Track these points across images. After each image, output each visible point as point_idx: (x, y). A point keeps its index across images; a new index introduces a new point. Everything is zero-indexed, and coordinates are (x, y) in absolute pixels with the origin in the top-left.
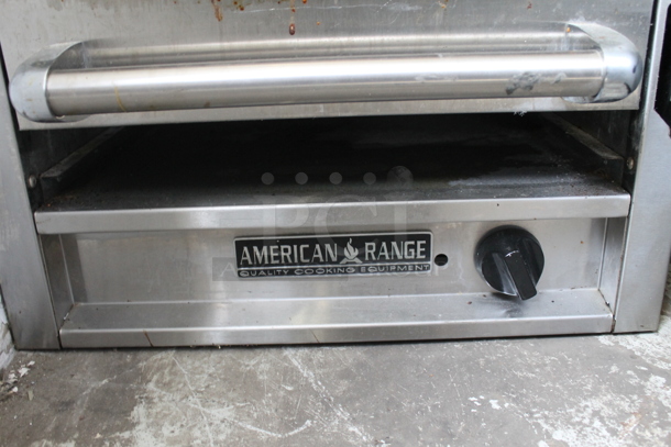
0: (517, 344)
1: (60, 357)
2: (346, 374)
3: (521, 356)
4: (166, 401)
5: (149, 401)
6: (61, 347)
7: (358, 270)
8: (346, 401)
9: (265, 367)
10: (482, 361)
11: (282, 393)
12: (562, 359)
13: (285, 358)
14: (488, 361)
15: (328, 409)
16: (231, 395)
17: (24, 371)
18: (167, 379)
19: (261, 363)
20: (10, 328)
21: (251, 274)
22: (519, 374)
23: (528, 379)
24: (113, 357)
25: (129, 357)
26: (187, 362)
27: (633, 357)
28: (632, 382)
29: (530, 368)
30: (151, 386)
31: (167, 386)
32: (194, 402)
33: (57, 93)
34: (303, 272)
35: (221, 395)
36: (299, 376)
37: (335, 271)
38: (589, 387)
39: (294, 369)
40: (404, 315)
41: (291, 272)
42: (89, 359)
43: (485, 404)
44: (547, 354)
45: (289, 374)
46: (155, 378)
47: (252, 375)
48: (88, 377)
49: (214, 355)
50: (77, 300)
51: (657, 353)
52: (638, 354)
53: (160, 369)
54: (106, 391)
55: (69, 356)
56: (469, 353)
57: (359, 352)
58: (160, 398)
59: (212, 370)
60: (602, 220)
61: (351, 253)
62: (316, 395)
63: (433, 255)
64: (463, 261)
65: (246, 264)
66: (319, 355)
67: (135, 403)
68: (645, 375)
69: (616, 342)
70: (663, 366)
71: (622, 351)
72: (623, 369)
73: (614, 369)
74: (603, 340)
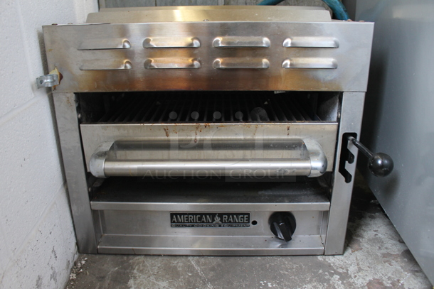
0: (283, 259)
1: (97, 257)
2: (213, 269)
3: (284, 264)
4: (142, 278)
5: (135, 278)
6: (97, 252)
7: (220, 226)
8: (212, 281)
9: (181, 264)
10: (268, 266)
11: (187, 276)
12: (300, 266)
13: (189, 261)
14: (270, 266)
15: (205, 284)
16: (167, 276)
17: (83, 262)
18: (141, 268)
19: (179, 263)
20: (77, 244)
22: (282, 272)
23: (285, 274)
24: (118, 258)
25: (125, 258)
26: (149, 261)
27: (330, 266)
28: (326, 277)
29: (287, 270)
30: (135, 271)
31: (141, 271)
32: (152, 279)
34: (198, 226)
35: (163, 276)
36: (194, 269)
37: (210, 226)
38: (308, 279)
39: (192, 266)
40: (238, 245)
41: (193, 226)
42: (109, 258)
43: (266, 284)
44: (295, 264)
45: (190, 268)
46: (137, 267)
47: (175, 268)
48: (110, 266)
49: (160, 258)
50: (104, 233)
51: (340, 265)
52: (332, 265)
53: (138, 264)
54: (118, 272)
55: (101, 256)
56: (263, 262)
57: (219, 259)
58: (139, 277)
59: (159, 265)
60: (321, 212)
61: (217, 219)
62: (200, 277)
63: (251, 221)
64: (263, 224)
65: (174, 222)
66: (202, 260)
67: (129, 279)
68: (332, 275)
69: (325, 259)
70: (340, 271)
71: (326, 263)
72: (324, 271)
73: (321, 271)
74: (320, 258)
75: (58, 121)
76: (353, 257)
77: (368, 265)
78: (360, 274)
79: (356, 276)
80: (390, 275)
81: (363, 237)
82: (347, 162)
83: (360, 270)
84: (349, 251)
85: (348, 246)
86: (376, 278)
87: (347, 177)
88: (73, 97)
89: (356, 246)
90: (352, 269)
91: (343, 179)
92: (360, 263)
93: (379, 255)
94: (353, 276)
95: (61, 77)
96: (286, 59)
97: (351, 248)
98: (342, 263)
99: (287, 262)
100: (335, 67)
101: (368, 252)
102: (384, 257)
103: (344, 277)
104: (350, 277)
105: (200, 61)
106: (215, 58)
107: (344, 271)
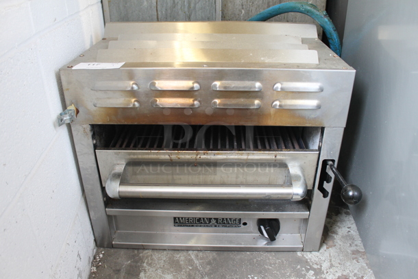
0: (268, 254)
1: (112, 250)
2: (209, 263)
3: (269, 259)
4: (151, 271)
5: (145, 271)
6: (112, 246)
7: (216, 226)
8: (208, 274)
9: (182, 258)
10: (255, 261)
11: (188, 270)
12: (283, 262)
13: (189, 255)
14: (257, 261)
15: (203, 277)
16: (172, 270)
17: (101, 256)
18: (150, 262)
19: (181, 257)
20: (95, 240)
21: (178, 226)
22: (266, 267)
23: (269, 269)
24: (131, 251)
25: (136, 251)
26: (156, 255)
27: (307, 262)
28: (303, 273)
29: (271, 265)
30: (145, 264)
31: (150, 265)
32: (159, 271)
33: (122, 192)
34: (197, 226)
35: (168, 269)
36: (194, 263)
37: (207, 226)
38: (288, 274)
39: (192, 260)
40: (231, 242)
41: (193, 226)
42: (122, 252)
43: (253, 278)
44: (278, 259)
45: (190, 262)
46: (146, 261)
47: (178, 261)
48: (124, 260)
49: (165, 252)
50: (117, 229)
51: (315, 261)
52: (309, 261)
53: (147, 257)
54: (130, 266)
55: (116, 250)
56: (251, 256)
57: (214, 254)
58: (149, 270)
59: (165, 259)
60: (301, 219)
62: (199, 271)
63: (242, 223)
64: (252, 225)
65: (177, 223)
66: (201, 254)
67: (140, 272)
68: (308, 270)
69: (303, 255)
70: (315, 266)
71: (304, 259)
72: (302, 267)
73: (299, 267)
74: (299, 254)
75: (76, 147)
76: (327, 254)
77: (339, 261)
78: (331, 270)
79: (327, 272)
80: (356, 271)
81: (337, 234)
82: (325, 182)
83: (332, 266)
84: (325, 247)
85: (324, 242)
86: (344, 274)
87: (325, 193)
88: (89, 128)
89: (330, 243)
90: (325, 265)
91: (322, 195)
92: (333, 259)
93: (350, 252)
94: (325, 272)
95: (78, 112)
96: (276, 100)
97: (327, 244)
98: (317, 259)
99: (271, 257)
100: (319, 107)
101: (340, 249)
102: (353, 254)
103: (318, 272)
104: (323, 273)
105: (199, 101)
106: (214, 99)
107: (319, 267)
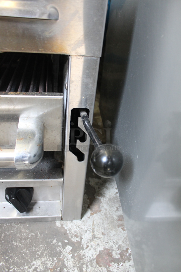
3: (21, 232)
12: (36, 235)
14: (5, 236)
22: (15, 243)
23: (17, 246)
27: (65, 234)
28: (58, 249)
29: (21, 241)
38: (40, 253)
44: (31, 232)
51: (75, 232)
52: (68, 232)
68: (64, 245)
69: (62, 225)
70: (74, 240)
71: (62, 230)
72: (58, 242)
73: (55, 241)
74: (58, 224)
76: (90, 222)
77: (103, 231)
78: (92, 243)
79: (88, 247)
80: (120, 243)
81: (104, 196)
83: (94, 237)
84: (89, 213)
85: (89, 207)
86: (107, 247)
89: (95, 207)
90: (87, 237)
92: (96, 229)
93: (116, 217)
94: (85, 246)
97: (91, 210)
98: (77, 230)
99: (24, 231)
101: (106, 214)
102: (119, 220)
103: (77, 247)
104: (82, 248)
107: (78, 240)
